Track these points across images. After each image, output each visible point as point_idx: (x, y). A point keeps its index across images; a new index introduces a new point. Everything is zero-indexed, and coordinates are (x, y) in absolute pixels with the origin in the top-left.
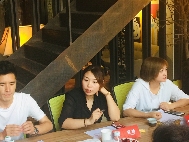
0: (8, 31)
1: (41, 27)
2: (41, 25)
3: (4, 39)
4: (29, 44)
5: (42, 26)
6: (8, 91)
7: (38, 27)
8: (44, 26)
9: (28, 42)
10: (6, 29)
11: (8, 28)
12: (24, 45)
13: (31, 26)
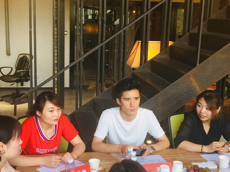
0: (138, 45)
1: (170, 45)
2: (169, 42)
3: (133, 53)
4: (156, 59)
5: (171, 43)
6: (133, 106)
7: (167, 43)
8: (172, 43)
9: (155, 58)
10: (137, 43)
11: (139, 42)
12: (152, 60)
13: (160, 42)
